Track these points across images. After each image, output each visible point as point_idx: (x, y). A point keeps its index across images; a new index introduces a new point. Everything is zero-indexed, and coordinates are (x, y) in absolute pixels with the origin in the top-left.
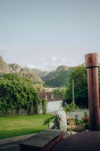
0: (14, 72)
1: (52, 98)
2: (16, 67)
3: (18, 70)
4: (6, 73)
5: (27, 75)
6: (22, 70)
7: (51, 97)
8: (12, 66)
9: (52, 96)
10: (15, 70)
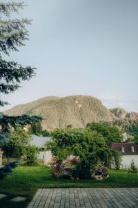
0: (117, 118)
1: (133, 151)
2: (120, 112)
3: (123, 116)
4: (107, 121)
5: (134, 122)
6: (128, 116)
7: (130, 149)
8: (114, 111)
9: (133, 148)
10: (118, 117)
